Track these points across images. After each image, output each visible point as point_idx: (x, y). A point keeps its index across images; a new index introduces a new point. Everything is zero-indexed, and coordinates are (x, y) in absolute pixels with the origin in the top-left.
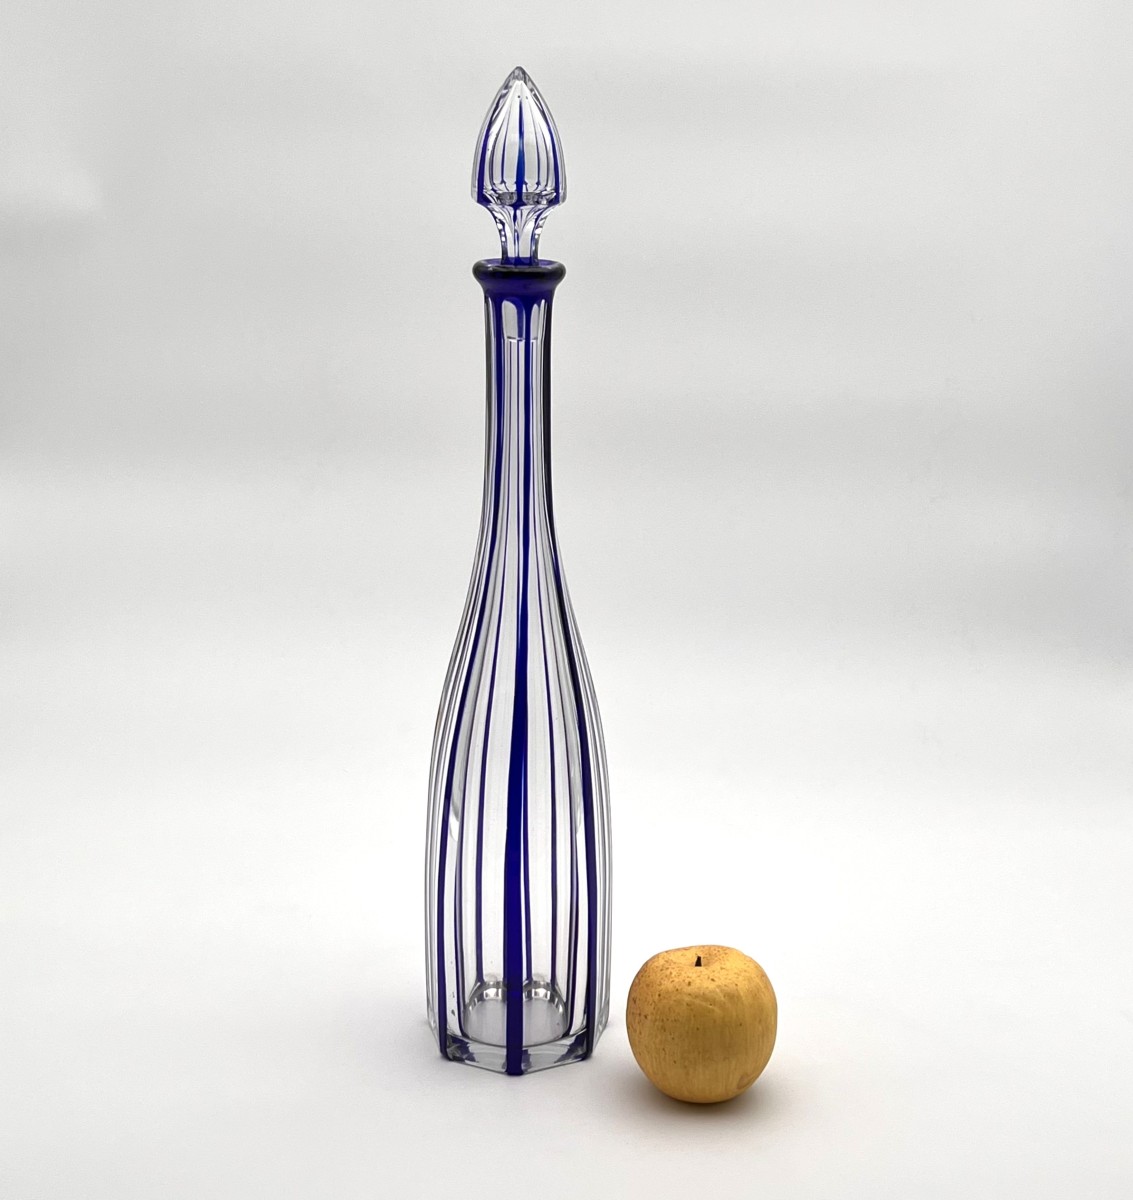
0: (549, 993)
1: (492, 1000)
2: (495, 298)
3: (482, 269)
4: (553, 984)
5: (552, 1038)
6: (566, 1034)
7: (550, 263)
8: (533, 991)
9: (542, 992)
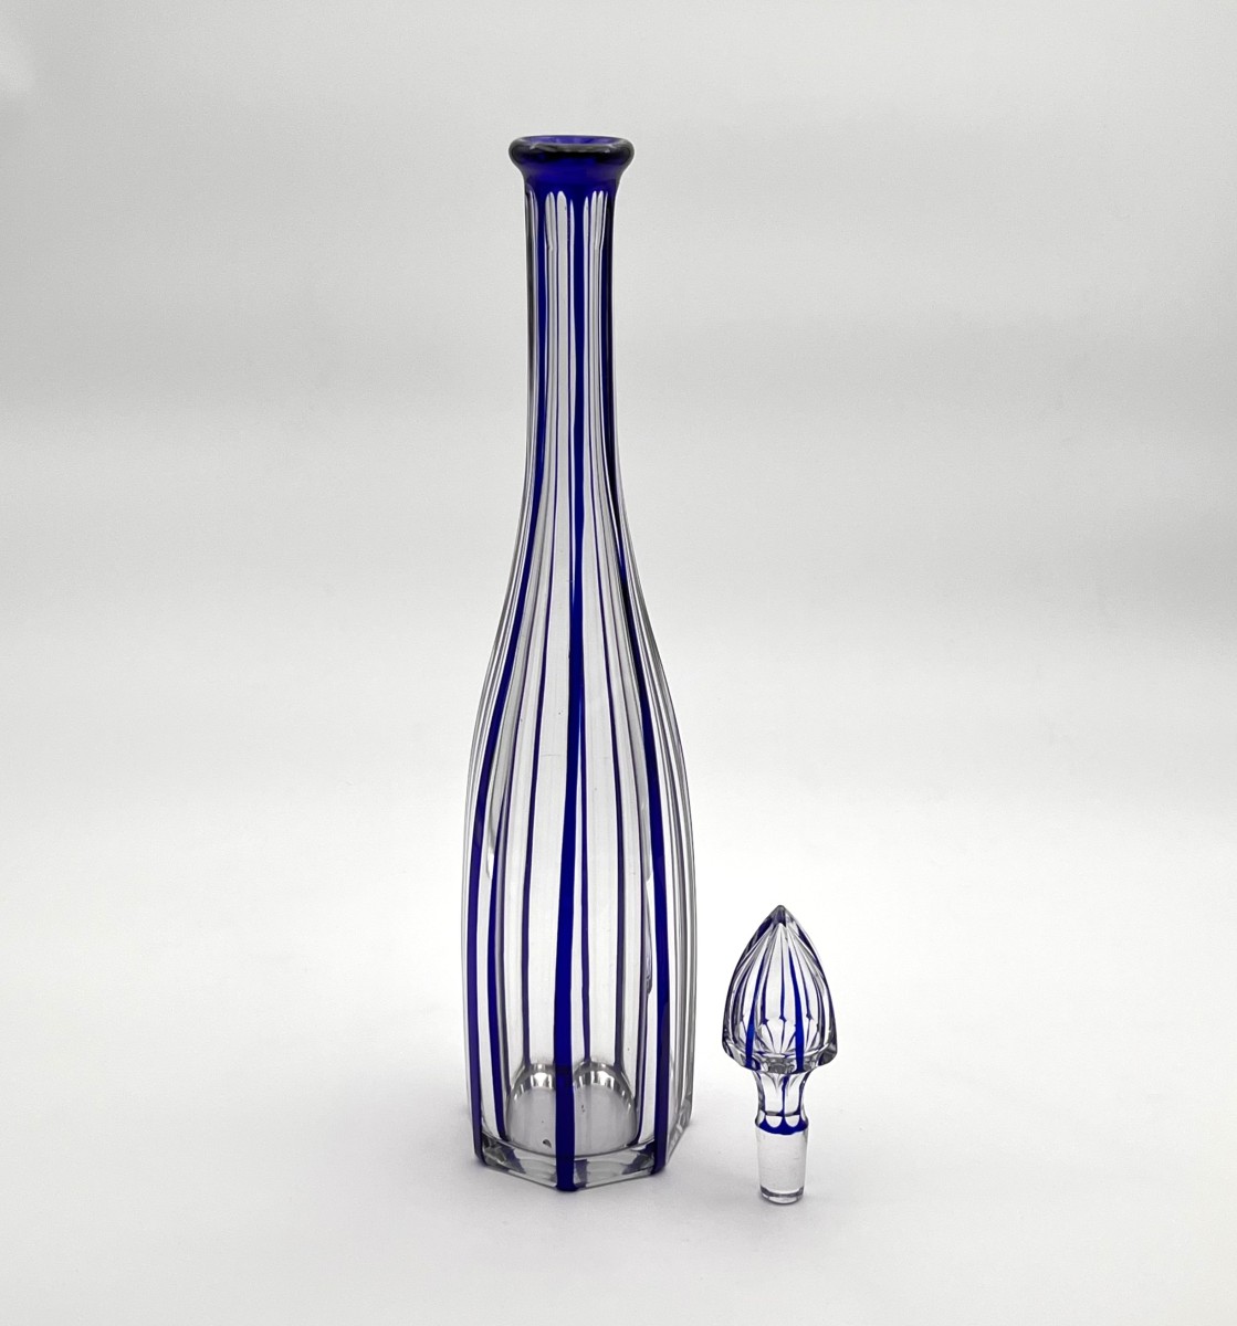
0: (613, 1080)
1: (541, 1089)
2: (539, 189)
3: (523, 149)
4: (617, 1068)
5: (615, 1146)
6: (634, 1143)
7: (612, 140)
8: (592, 1073)
9: (604, 1077)
